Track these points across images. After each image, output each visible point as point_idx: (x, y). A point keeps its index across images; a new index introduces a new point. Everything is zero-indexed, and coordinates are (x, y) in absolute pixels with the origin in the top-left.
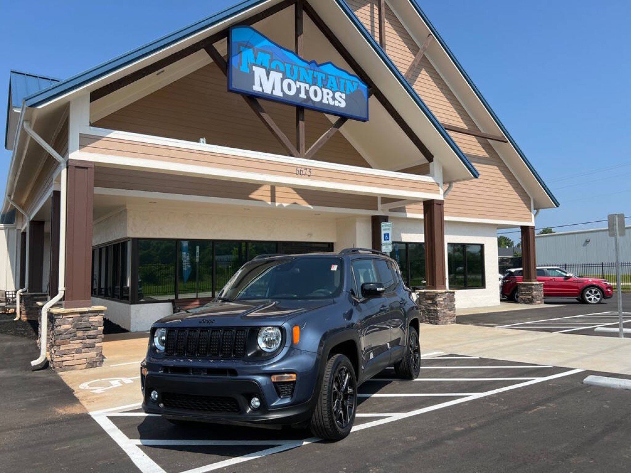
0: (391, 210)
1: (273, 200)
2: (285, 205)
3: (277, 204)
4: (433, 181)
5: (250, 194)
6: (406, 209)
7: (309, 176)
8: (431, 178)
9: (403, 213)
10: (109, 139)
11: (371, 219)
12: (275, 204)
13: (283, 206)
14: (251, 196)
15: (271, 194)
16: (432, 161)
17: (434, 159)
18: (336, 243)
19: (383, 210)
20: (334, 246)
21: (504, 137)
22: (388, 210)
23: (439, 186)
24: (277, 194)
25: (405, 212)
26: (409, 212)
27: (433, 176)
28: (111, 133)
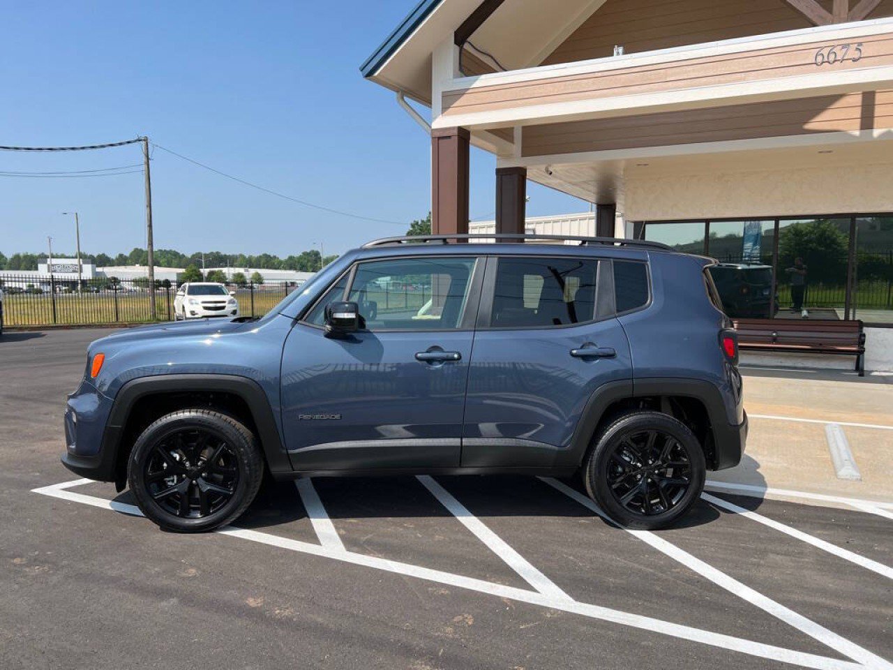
1: (867, 124)
3: (876, 132)
5: (806, 123)
7: (854, 60)
10: (476, 90)
12: (871, 133)
14: (809, 126)
15: (862, 113)
24: (878, 111)
28: (475, 80)
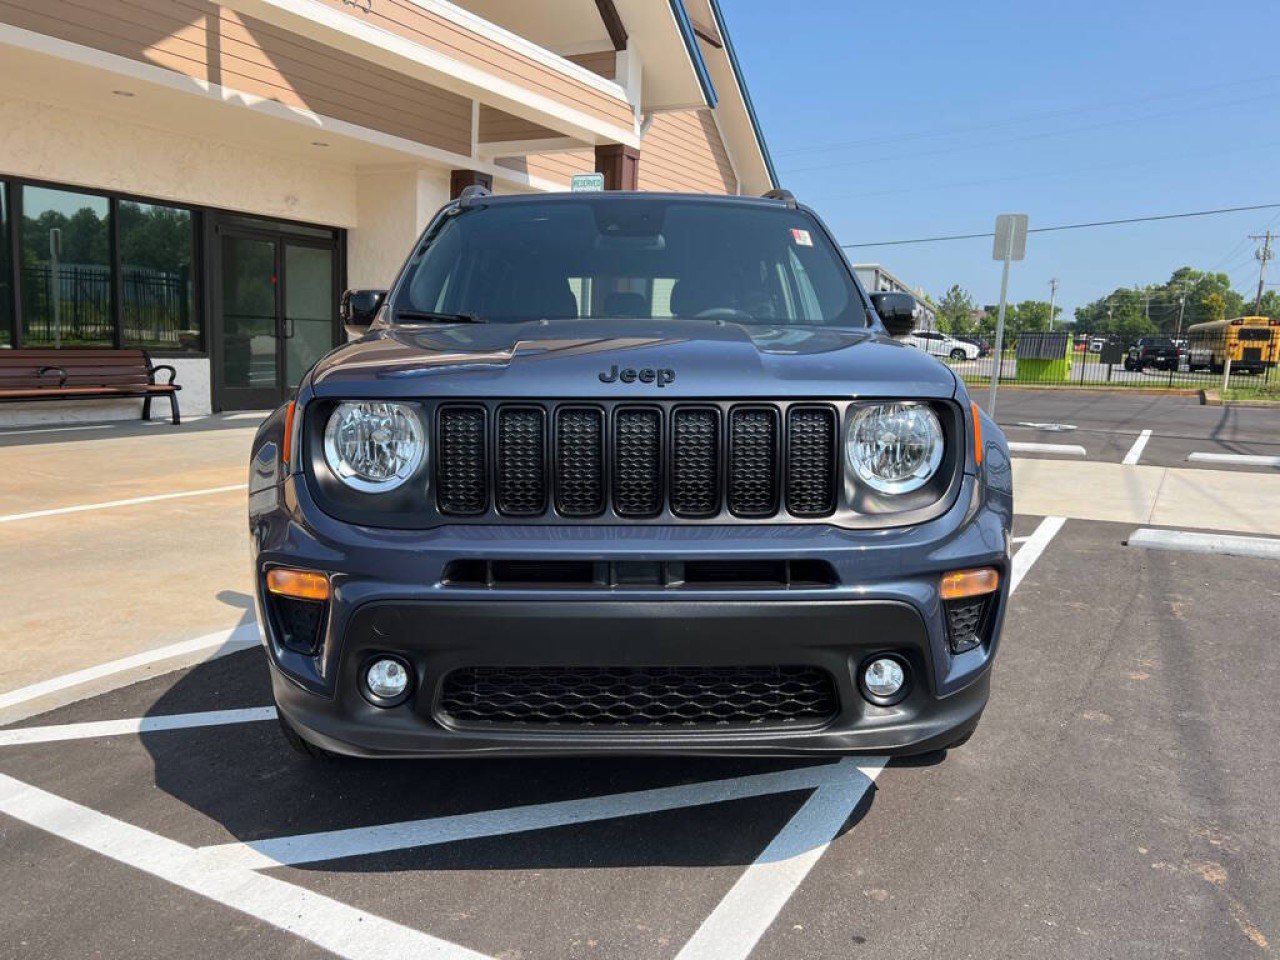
0: (498, 162)
1: (214, 76)
2: (249, 99)
3: (226, 93)
4: (623, 98)
5: (150, 45)
6: (529, 166)
7: (365, 10)
8: (619, 88)
9: (519, 173)
11: (449, 178)
12: (220, 92)
13: (242, 102)
14: (150, 54)
16: (624, 47)
17: (629, 43)
18: (353, 229)
19: (481, 159)
20: (350, 237)
21: (716, 33)
22: (492, 161)
23: (633, 112)
25: (526, 172)
26: (534, 174)
27: (624, 85)
